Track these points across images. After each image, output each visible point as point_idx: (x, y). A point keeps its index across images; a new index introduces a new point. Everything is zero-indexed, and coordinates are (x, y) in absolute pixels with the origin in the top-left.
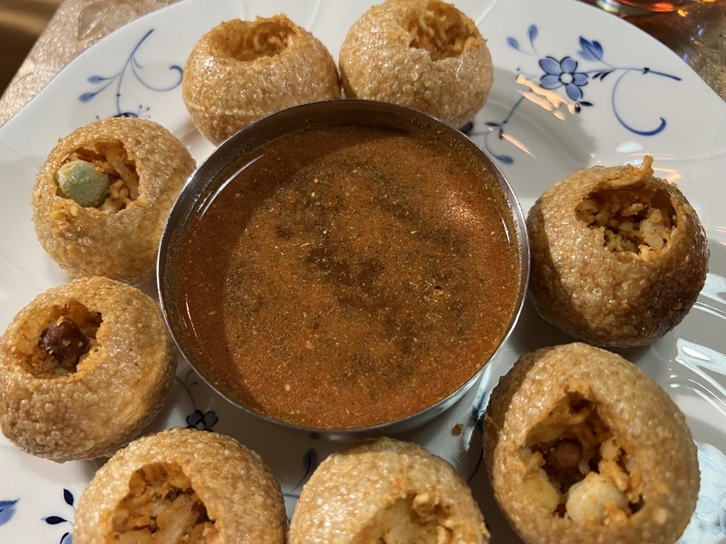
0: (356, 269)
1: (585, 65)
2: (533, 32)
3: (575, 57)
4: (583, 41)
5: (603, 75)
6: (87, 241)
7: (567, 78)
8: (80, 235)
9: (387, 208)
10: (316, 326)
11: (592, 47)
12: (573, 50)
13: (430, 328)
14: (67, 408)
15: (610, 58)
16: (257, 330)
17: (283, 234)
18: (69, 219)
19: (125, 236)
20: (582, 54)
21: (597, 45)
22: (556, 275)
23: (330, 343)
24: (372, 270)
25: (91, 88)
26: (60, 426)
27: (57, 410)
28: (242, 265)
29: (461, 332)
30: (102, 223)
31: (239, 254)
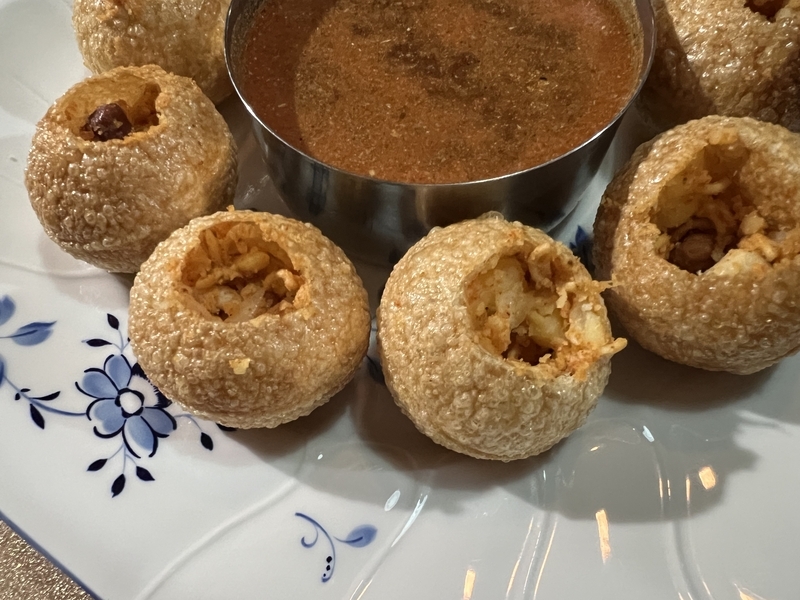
0: (446, 63)
6: (139, 30)
8: (131, 21)
9: (480, 6)
10: (403, 116)
13: (536, 116)
14: (122, 176)
16: (335, 120)
17: (359, 31)
19: (182, 27)
23: (419, 131)
24: (466, 63)
26: (114, 198)
27: (111, 176)
28: (314, 61)
29: (571, 119)
31: (311, 50)
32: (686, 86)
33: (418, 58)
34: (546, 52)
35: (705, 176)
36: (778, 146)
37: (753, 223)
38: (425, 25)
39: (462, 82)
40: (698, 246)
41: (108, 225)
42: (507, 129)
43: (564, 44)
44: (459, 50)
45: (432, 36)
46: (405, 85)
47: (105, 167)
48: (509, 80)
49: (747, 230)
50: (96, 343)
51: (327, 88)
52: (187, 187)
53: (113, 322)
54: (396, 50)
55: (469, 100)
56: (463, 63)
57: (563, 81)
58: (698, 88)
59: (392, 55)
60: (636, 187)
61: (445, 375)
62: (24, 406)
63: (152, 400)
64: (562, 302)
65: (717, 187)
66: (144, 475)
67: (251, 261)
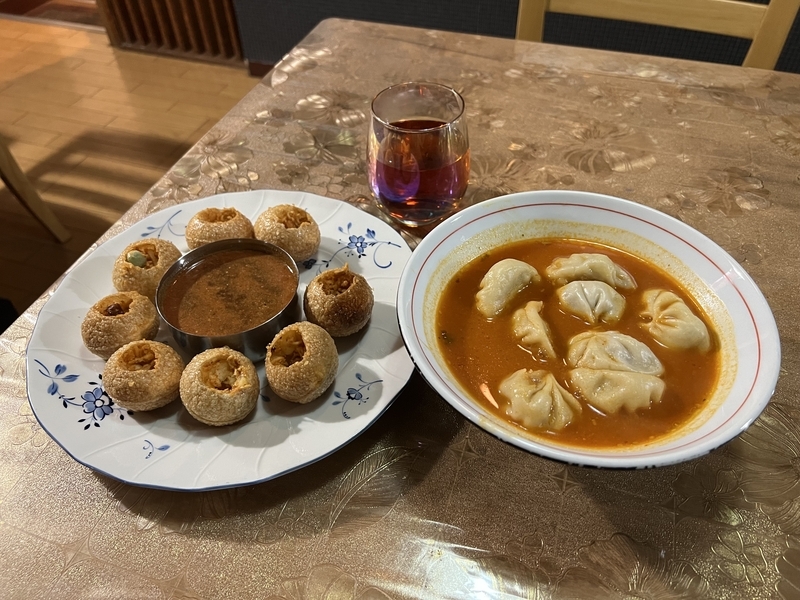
0: (236, 297)
1: (367, 240)
2: (349, 225)
3: (364, 236)
4: (368, 230)
5: (373, 244)
6: (133, 279)
7: (359, 245)
8: (131, 276)
9: (255, 278)
10: (214, 314)
11: (371, 233)
12: (364, 234)
13: (258, 317)
14: (113, 327)
15: (377, 237)
16: (191, 314)
17: (210, 284)
18: (128, 269)
19: (148, 279)
20: (367, 235)
21: (373, 232)
23: (217, 320)
24: (242, 298)
25: (148, 231)
26: (109, 334)
27: (109, 327)
28: (192, 293)
30: (140, 272)
31: (192, 290)
33: (227, 295)
34: (270, 296)
38: (234, 284)
39: (238, 304)
41: (105, 342)
43: (277, 294)
44: (241, 293)
45: (234, 288)
46: (219, 304)
47: (108, 324)
48: (253, 304)
50: (92, 383)
51: (192, 303)
52: (134, 332)
53: (100, 377)
55: (238, 310)
57: (271, 306)
59: (219, 293)
62: (62, 400)
63: (107, 403)
66: (97, 425)
67: (147, 357)
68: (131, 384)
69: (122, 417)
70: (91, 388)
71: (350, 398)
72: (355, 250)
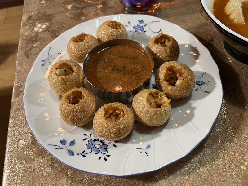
0: (122, 69)
1: (142, 25)
2: (129, 23)
3: (139, 24)
4: (139, 21)
5: (146, 25)
7: (140, 28)
9: (121, 57)
10: (120, 80)
11: (141, 22)
12: (138, 23)
14: (84, 108)
15: (145, 22)
16: (110, 84)
17: (104, 69)
19: (75, 79)
20: (140, 23)
21: (142, 21)
22: (156, 55)
23: (124, 81)
24: (125, 67)
25: (43, 63)
26: (83, 112)
27: (82, 109)
28: (100, 76)
29: (145, 70)
31: (98, 75)
32: (159, 59)
33: (117, 69)
34: (136, 61)
35: (169, 72)
36: (176, 65)
37: (178, 75)
38: (115, 64)
39: (126, 71)
40: (172, 81)
41: (83, 117)
42: (137, 75)
43: (138, 59)
44: (122, 66)
45: (117, 65)
46: (117, 75)
47: (80, 108)
48: (133, 68)
49: (178, 77)
50: (84, 140)
51: (105, 80)
53: (85, 135)
54: (113, 70)
55: (129, 73)
56: (124, 68)
57: (141, 65)
58: (160, 58)
59: (112, 71)
60: (160, 77)
61: (150, 115)
62: (80, 156)
63: (101, 144)
64: (160, 97)
65: (171, 72)
66: (108, 156)
68: (122, 127)
69: (115, 146)
70: (86, 142)
71: (200, 85)
72: (140, 31)
